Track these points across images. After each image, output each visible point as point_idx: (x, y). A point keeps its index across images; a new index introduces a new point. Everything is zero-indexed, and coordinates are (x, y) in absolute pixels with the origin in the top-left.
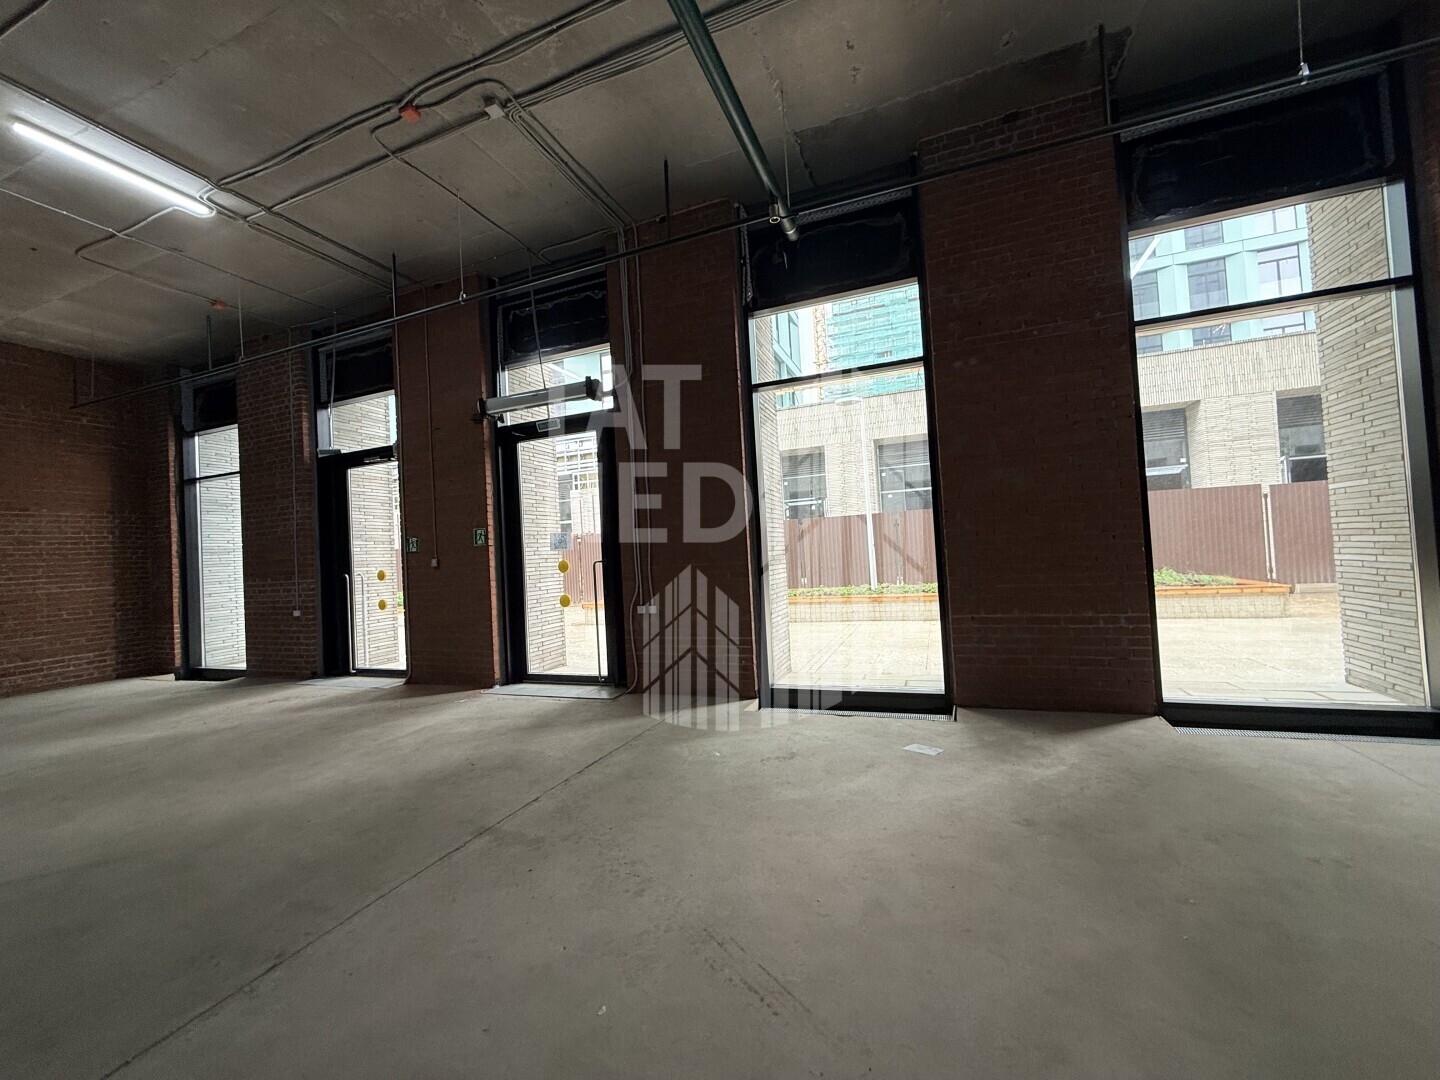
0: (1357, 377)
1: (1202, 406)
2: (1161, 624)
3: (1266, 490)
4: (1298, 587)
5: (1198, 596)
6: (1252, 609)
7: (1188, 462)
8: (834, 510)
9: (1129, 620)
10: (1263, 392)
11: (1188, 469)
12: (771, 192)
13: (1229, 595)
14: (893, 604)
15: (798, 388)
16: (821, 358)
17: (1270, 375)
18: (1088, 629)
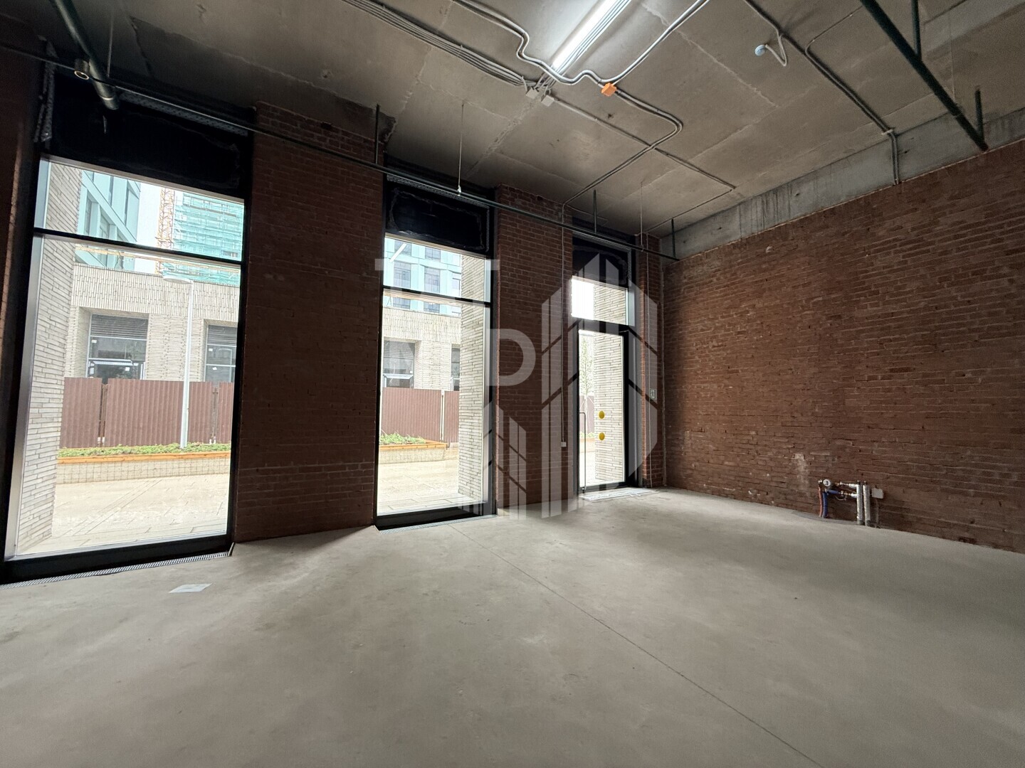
0: (471, 343)
1: (422, 345)
2: (381, 468)
3: (443, 394)
4: (451, 444)
5: (408, 450)
6: (430, 456)
7: (413, 374)
8: (150, 372)
9: (364, 466)
10: (447, 343)
11: (413, 378)
12: (80, 47)
13: (422, 449)
14: (200, 461)
15: (128, 254)
16: (164, 236)
17: (450, 335)
18: (339, 473)
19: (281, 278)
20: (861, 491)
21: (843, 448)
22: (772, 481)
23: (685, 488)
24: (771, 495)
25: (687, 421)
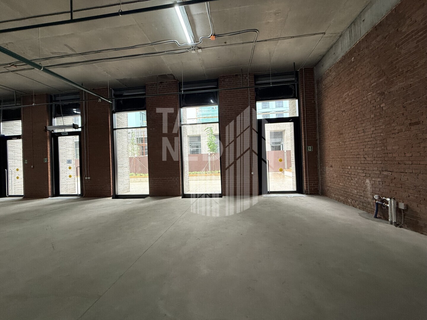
19: (154, 129)
20: (391, 203)
21: (387, 176)
22: (357, 195)
23: (327, 196)
24: (357, 202)
25: (326, 161)
